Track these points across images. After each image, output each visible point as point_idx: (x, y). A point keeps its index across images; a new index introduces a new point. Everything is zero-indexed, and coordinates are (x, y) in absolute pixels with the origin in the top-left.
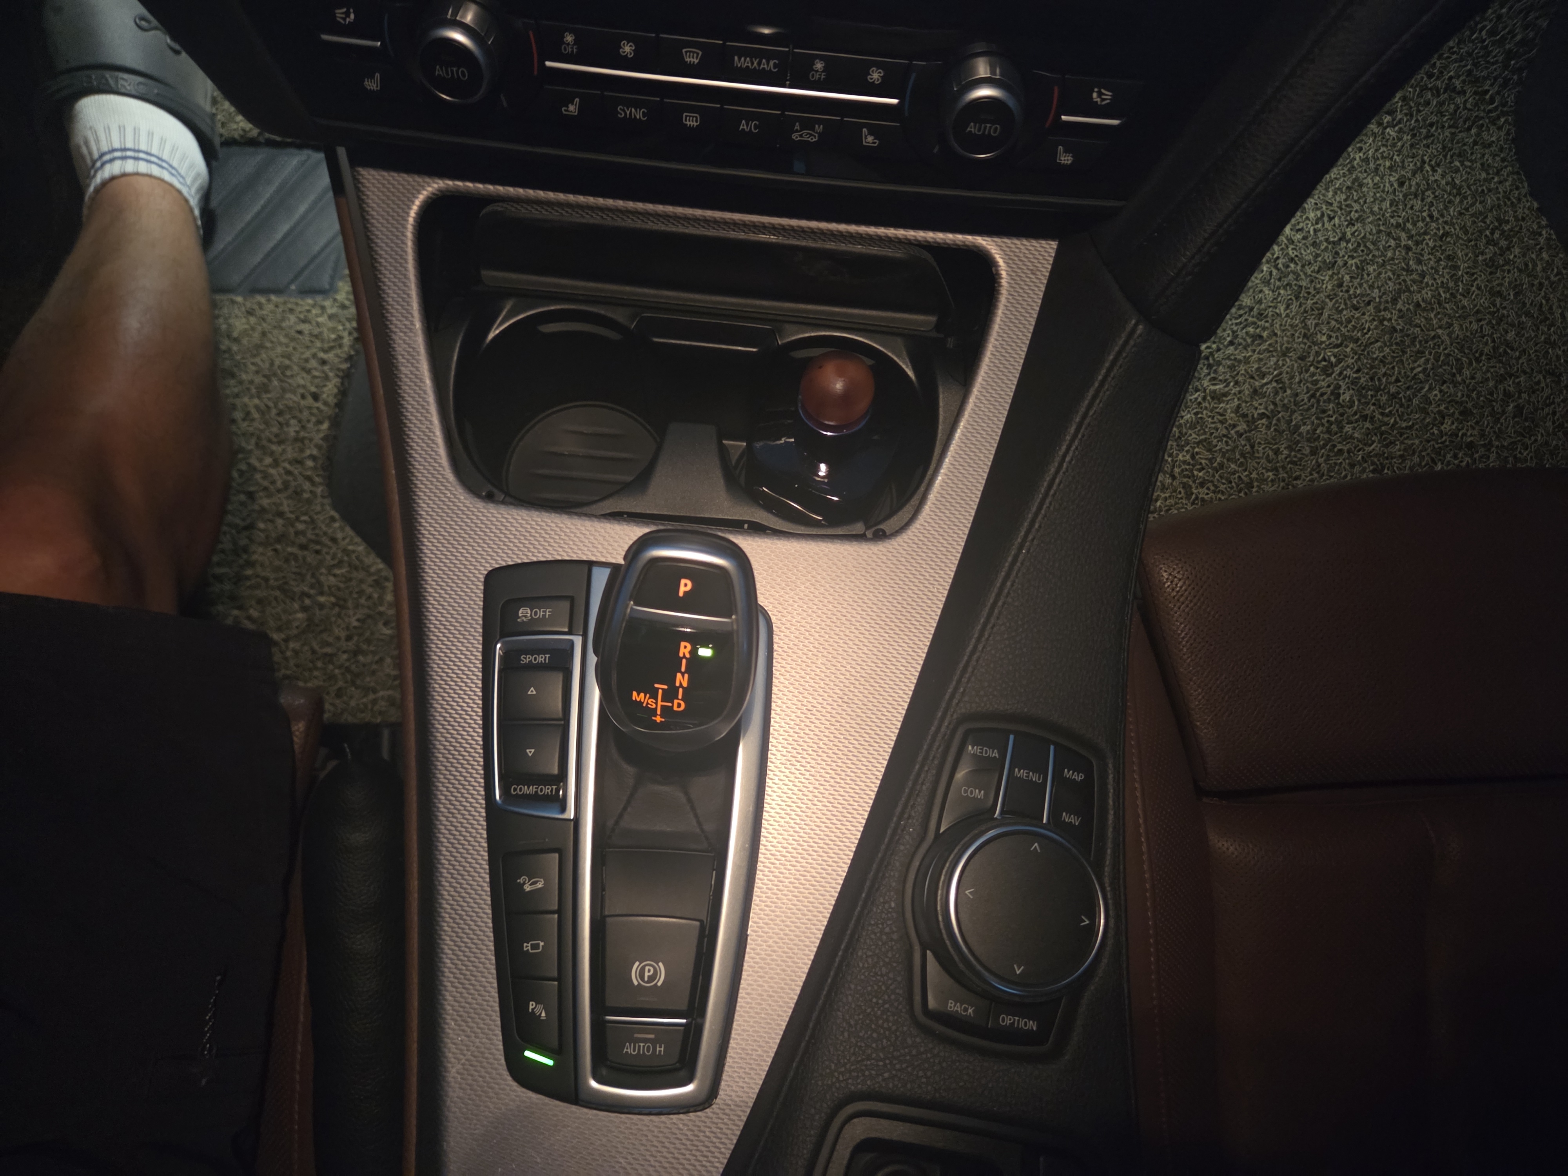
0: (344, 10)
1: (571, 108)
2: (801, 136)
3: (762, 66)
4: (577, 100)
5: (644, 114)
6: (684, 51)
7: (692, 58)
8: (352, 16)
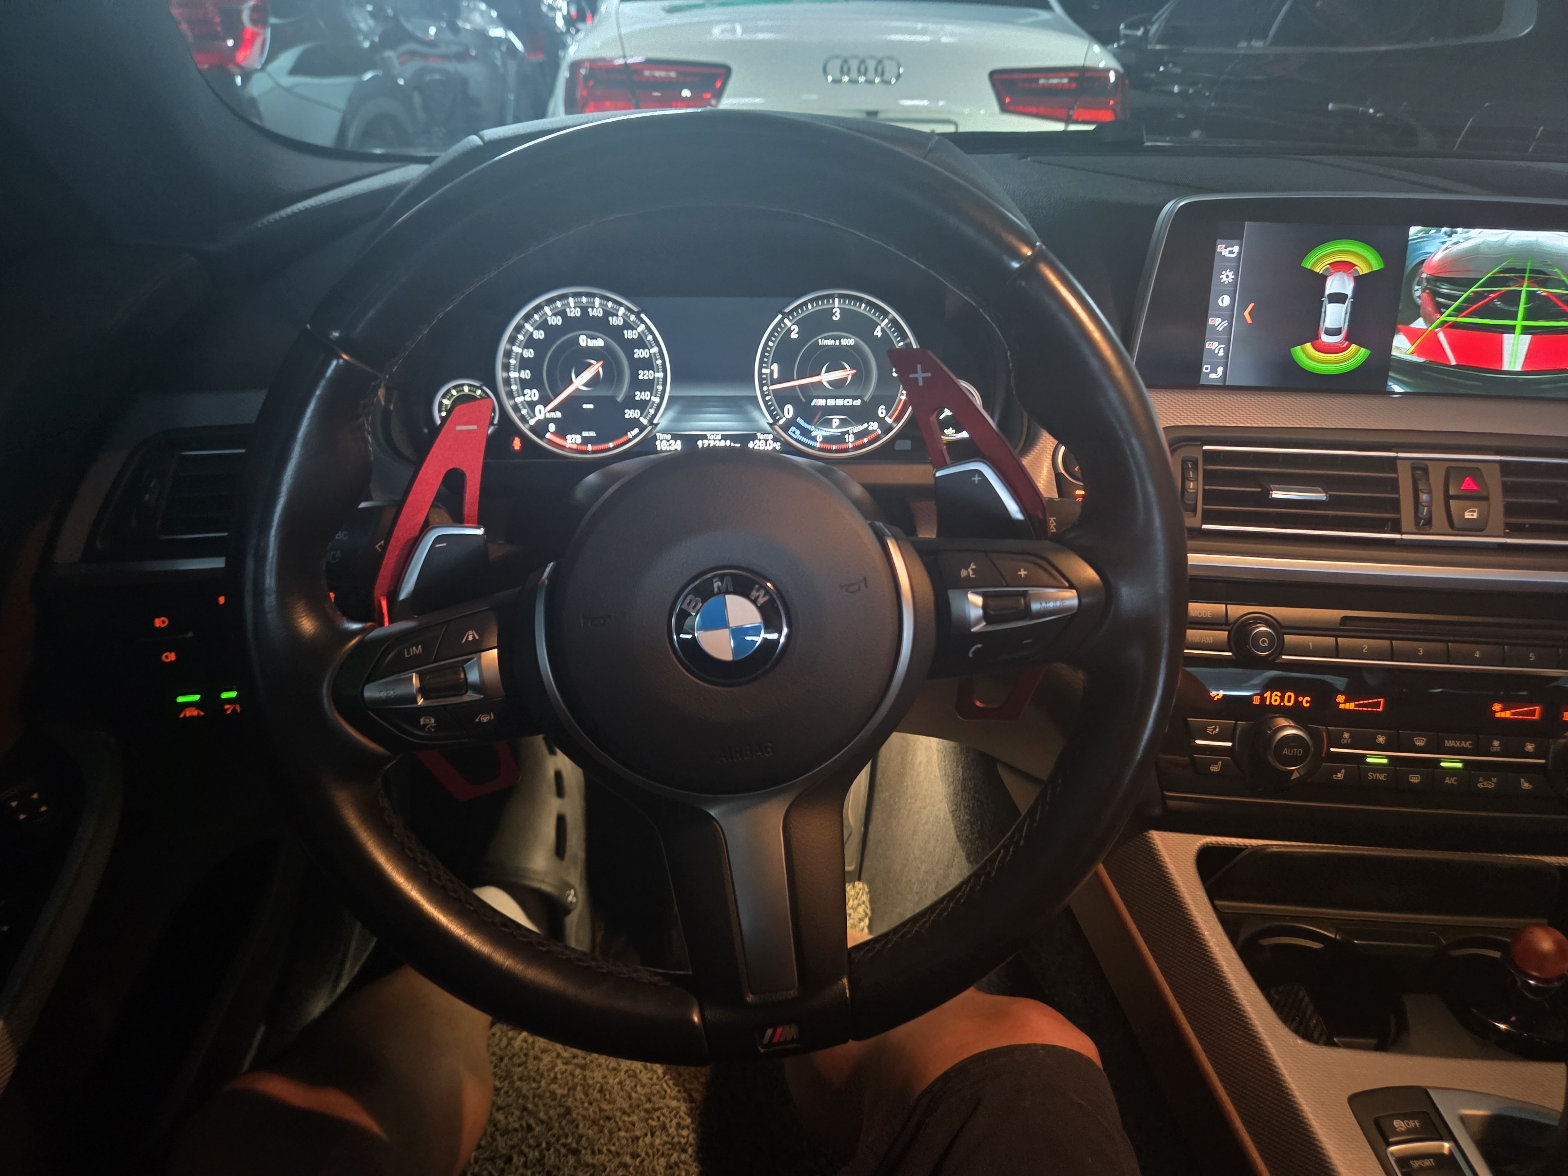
0: (1214, 727)
1: (1339, 775)
2: (1483, 785)
3: (1462, 745)
4: (1343, 771)
5: (1385, 777)
6: (1415, 739)
7: (1420, 742)
8: (1217, 730)
